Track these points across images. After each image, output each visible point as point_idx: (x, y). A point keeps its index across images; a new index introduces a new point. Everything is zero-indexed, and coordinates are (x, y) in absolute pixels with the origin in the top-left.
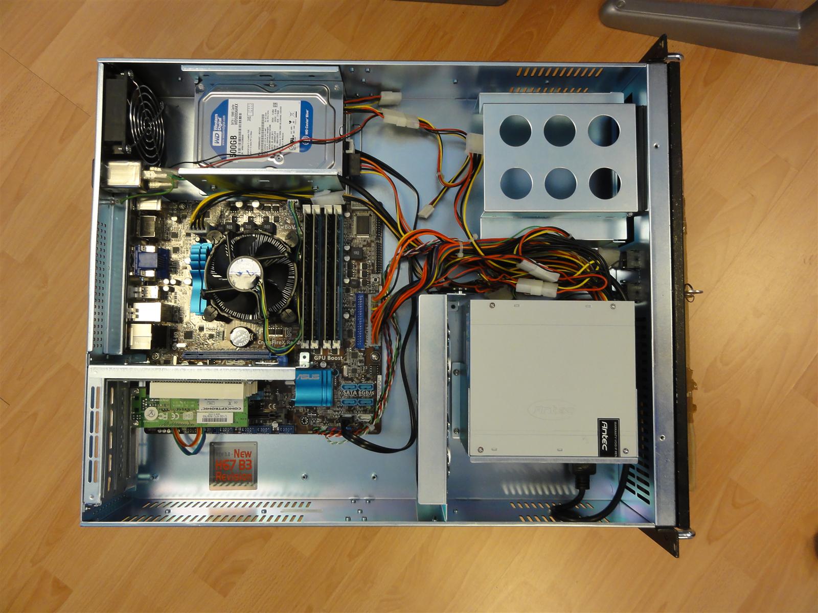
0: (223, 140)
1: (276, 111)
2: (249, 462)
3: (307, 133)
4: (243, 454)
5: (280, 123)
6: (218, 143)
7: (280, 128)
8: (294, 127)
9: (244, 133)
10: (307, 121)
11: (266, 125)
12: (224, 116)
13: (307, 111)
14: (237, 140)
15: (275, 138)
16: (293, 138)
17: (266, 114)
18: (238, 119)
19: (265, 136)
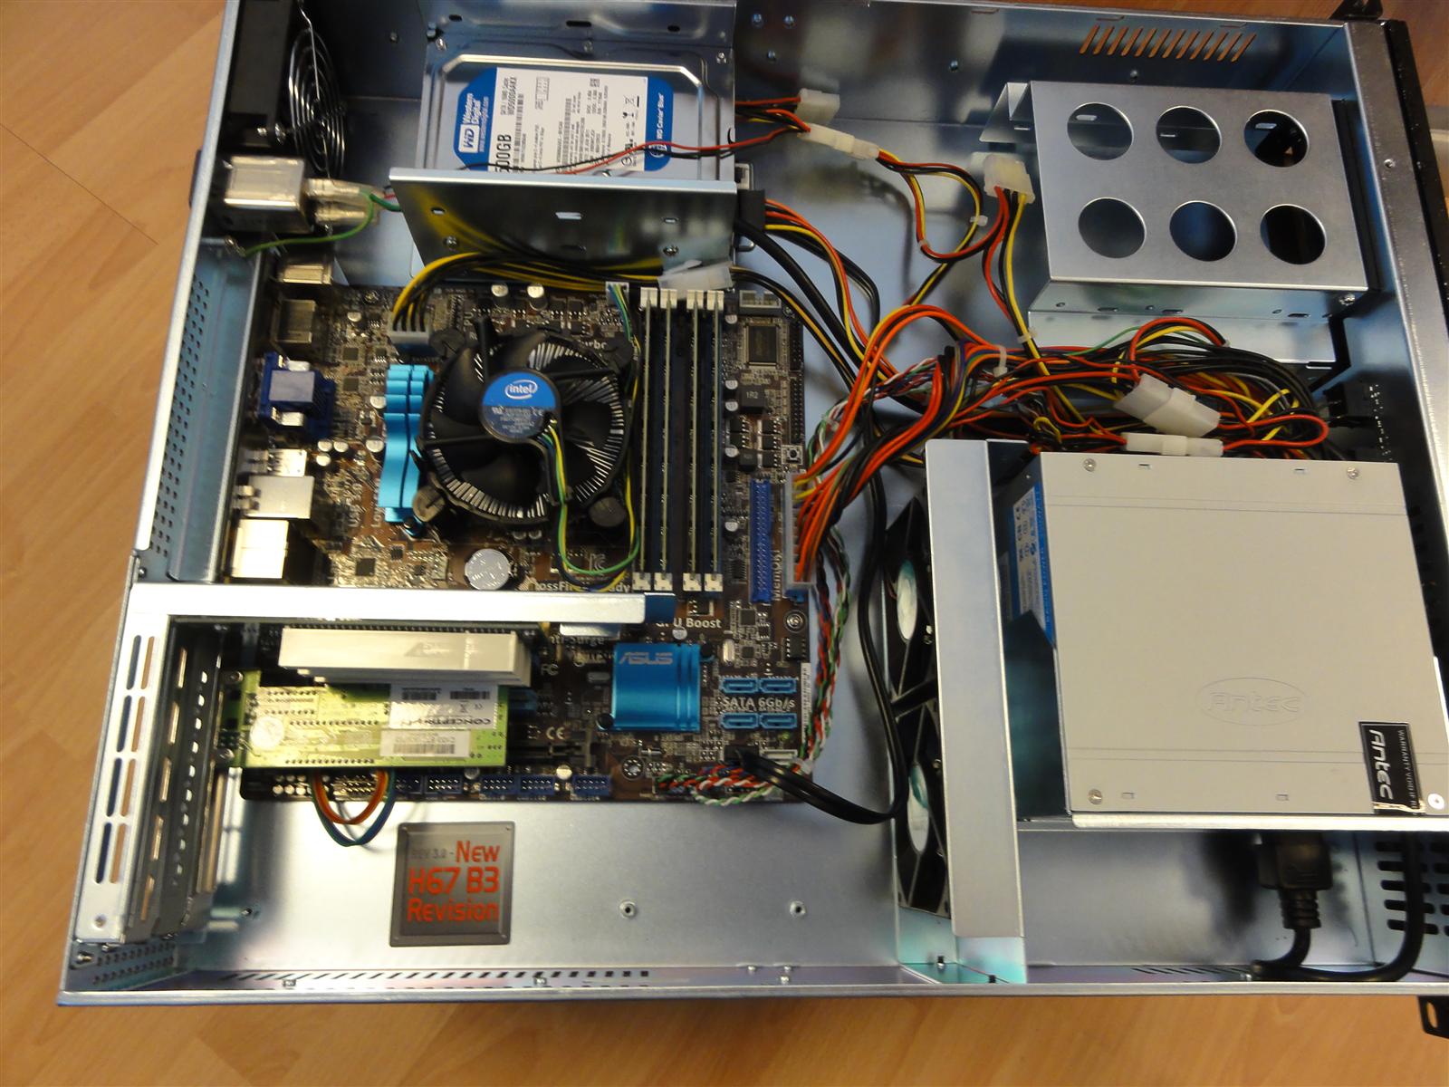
0: (483, 142)
1: (595, 93)
2: (491, 874)
3: (660, 135)
4: (479, 854)
5: (605, 117)
6: (471, 146)
7: (604, 125)
8: (634, 124)
9: (528, 129)
10: (661, 113)
11: (575, 118)
12: (486, 99)
13: (661, 97)
14: (512, 143)
15: (593, 142)
16: (631, 145)
17: (574, 97)
18: (516, 105)
19: (572, 138)
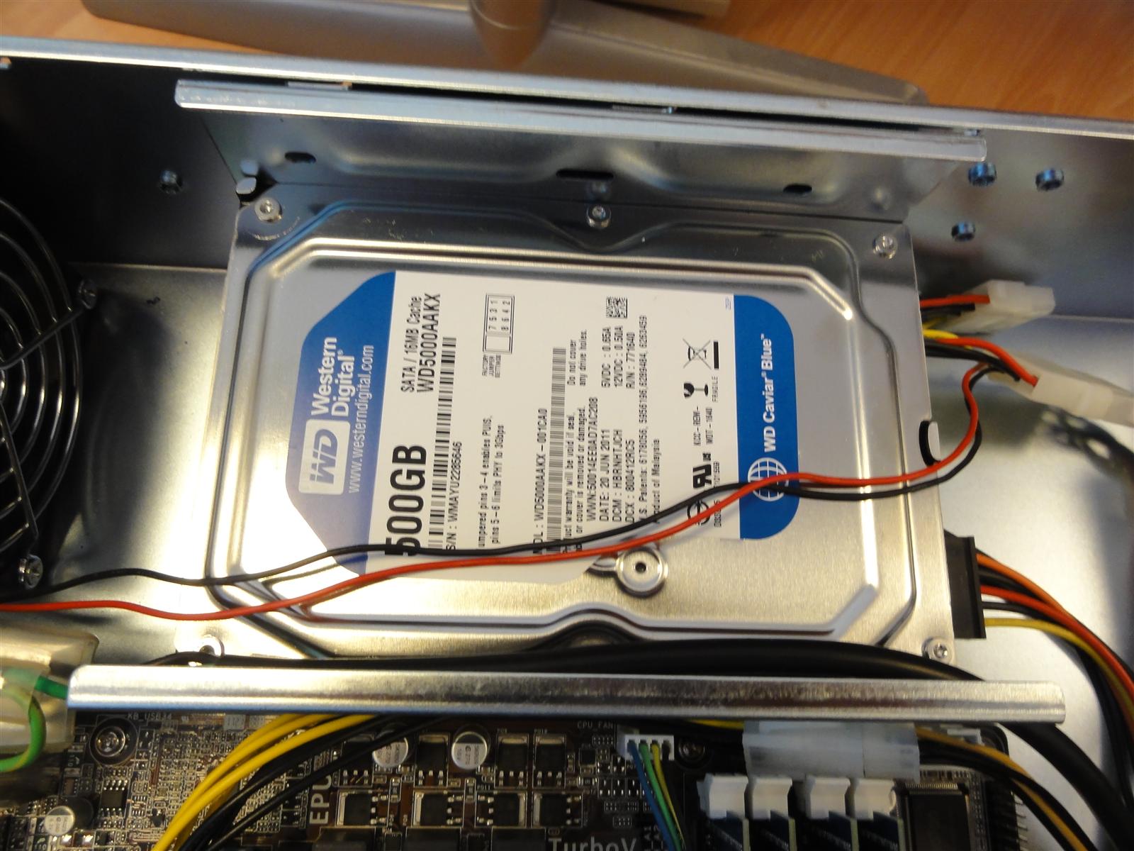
0: (357, 466)
3: (770, 444)
5: (643, 394)
7: (643, 415)
8: (709, 412)
9: (465, 431)
10: (769, 385)
11: (575, 400)
12: (368, 351)
13: (768, 345)
14: (428, 468)
15: (618, 463)
17: (573, 344)
18: (438, 368)
19: (570, 452)
